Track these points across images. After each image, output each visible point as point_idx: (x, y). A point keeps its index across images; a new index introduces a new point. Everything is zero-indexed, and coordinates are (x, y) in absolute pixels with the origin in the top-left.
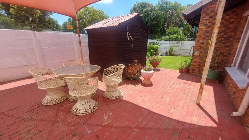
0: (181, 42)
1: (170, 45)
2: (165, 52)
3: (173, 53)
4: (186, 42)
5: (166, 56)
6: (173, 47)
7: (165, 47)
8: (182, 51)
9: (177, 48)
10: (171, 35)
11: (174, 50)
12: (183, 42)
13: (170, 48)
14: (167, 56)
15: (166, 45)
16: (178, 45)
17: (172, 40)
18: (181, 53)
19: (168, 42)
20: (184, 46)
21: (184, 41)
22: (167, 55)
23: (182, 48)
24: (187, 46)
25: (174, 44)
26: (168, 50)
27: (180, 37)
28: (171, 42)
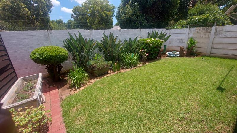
0: (214, 28)
1: (191, 35)
2: (179, 49)
3: (195, 49)
4: (226, 28)
5: (180, 56)
6: (197, 40)
7: (182, 40)
8: (215, 46)
9: (206, 40)
10: (194, 17)
11: (198, 45)
12: (220, 28)
13: (190, 42)
14: (181, 58)
15: (183, 36)
16: (207, 34)
17: (194, 27)
18: (214, 51)
19: (186, 30)
20: (223, 35)
21: (223, 24)
22: (182, 55)
23: (217, 40)
24: (229, 35)
25: (198, 32)
26: (185, 45)
27: (214, 19)
28: (193, 30)
